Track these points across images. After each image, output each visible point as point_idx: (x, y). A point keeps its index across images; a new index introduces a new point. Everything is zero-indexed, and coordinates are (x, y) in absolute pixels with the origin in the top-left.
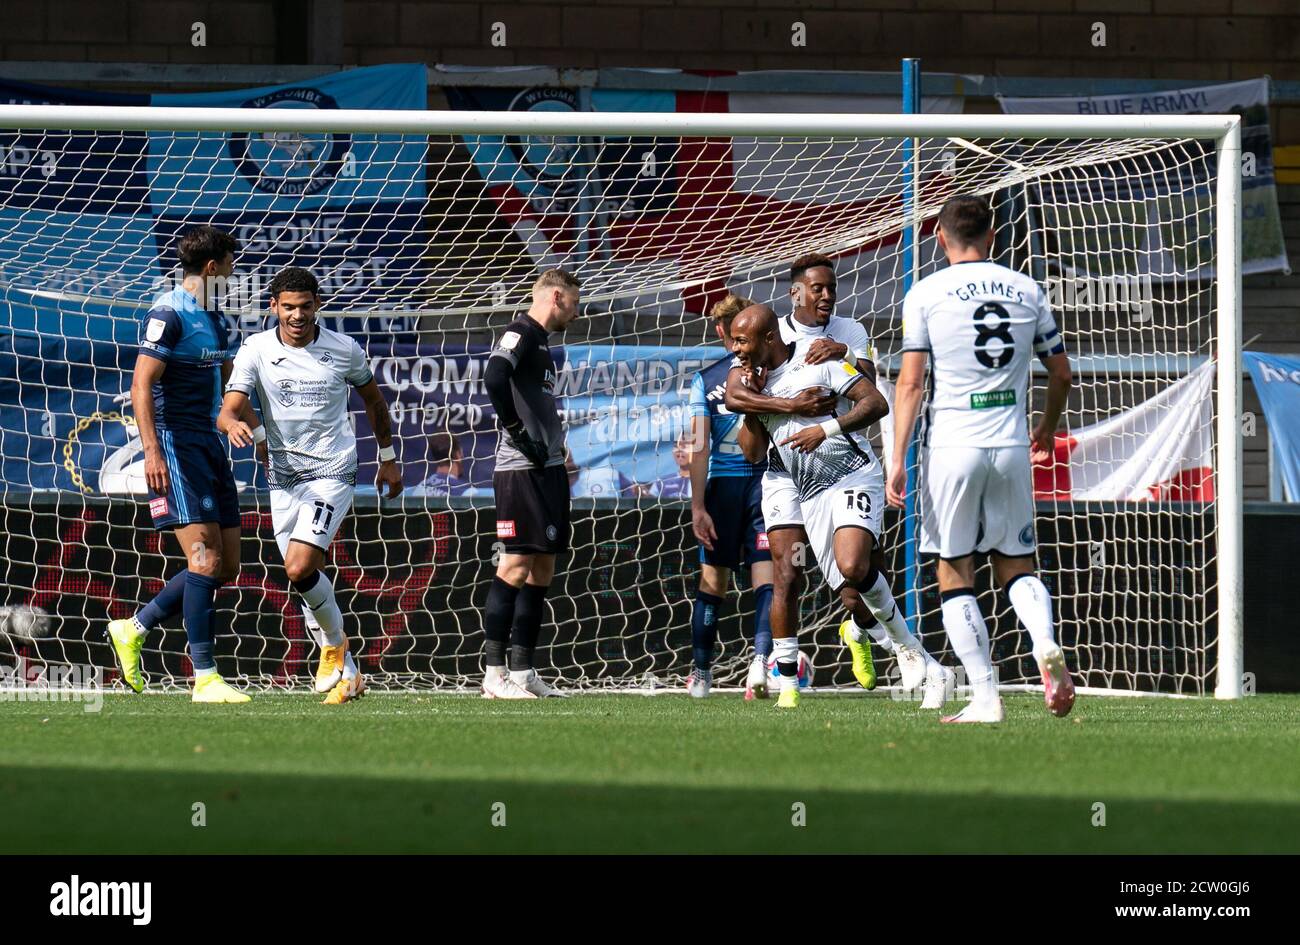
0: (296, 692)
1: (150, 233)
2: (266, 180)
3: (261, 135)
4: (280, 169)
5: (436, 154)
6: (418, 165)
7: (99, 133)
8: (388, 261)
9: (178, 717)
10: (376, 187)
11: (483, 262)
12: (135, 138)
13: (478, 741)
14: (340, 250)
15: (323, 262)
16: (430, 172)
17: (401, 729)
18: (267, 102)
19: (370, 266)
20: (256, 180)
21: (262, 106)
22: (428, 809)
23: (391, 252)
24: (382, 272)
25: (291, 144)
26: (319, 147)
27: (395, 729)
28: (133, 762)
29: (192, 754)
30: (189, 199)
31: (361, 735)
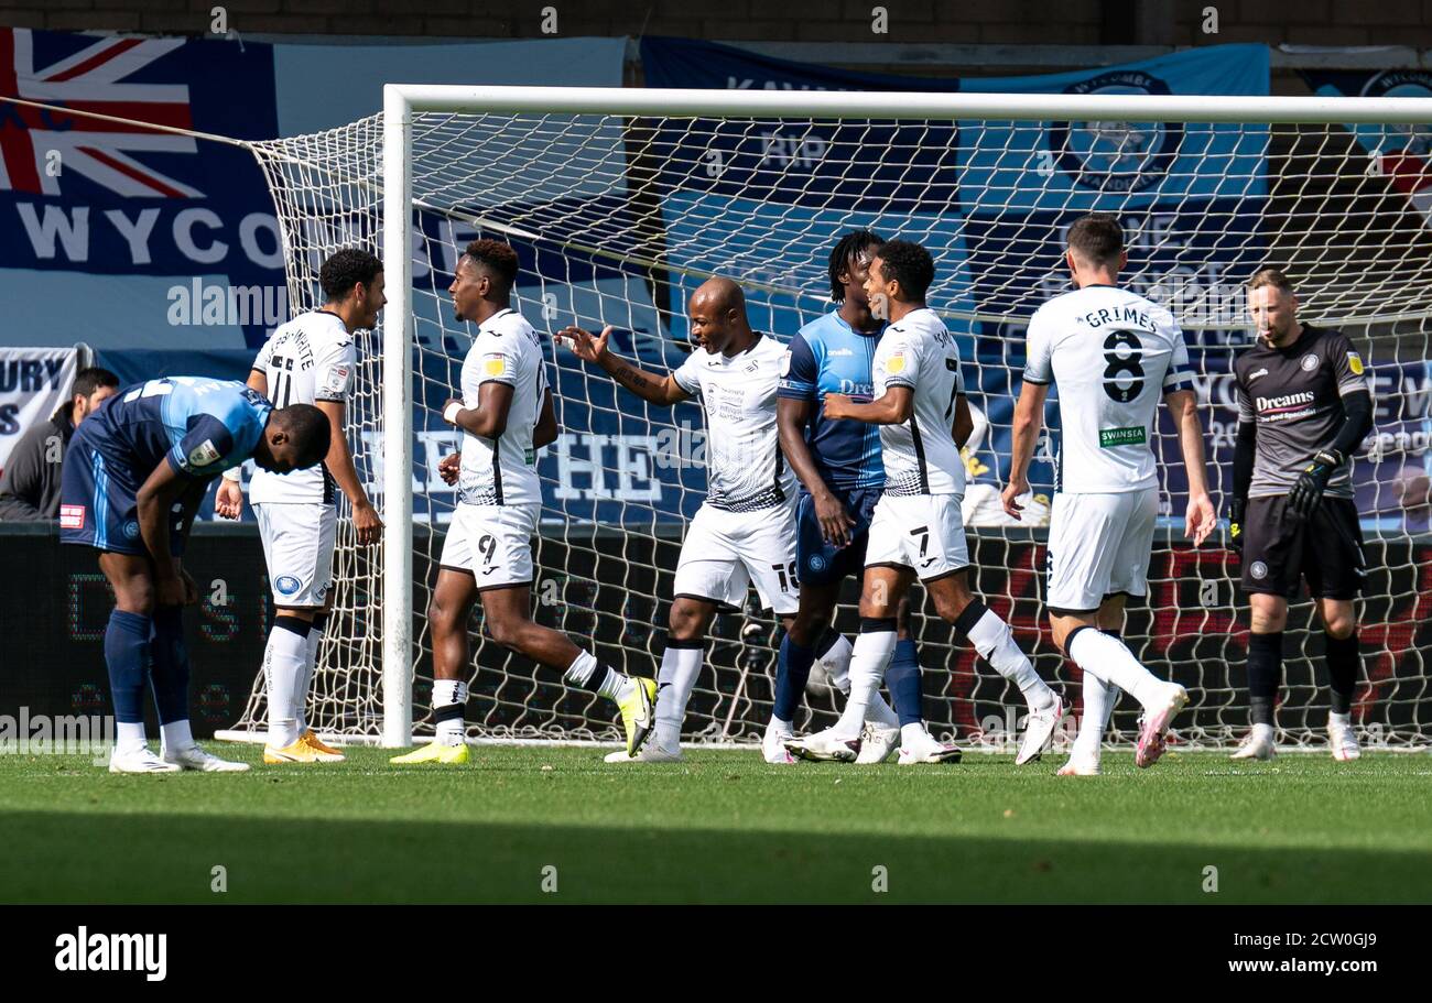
0: (1120, 749)
1: (958, 234)
2: (1090, 175)
3: (1084, 125)
4: (1105, 163)
5: (1279, 146)
6: (1260, 158)
7: (901, 122)
8: (1226, 266)
9: (986, 777)
10: (1213, 183)
11: (1332, 268)
12: (941, 129)
13: (1323, 804)
14: (1171, 254)
15: (1153, 268)
16: (1272, 166)
17: (1237, 792)
18: (1091, 88)
19: (1205, 272)
20: (1077, 175)
21: (1086, 92)
22: (1265, 881)
23: (1229, 256)
24: (1219, 279)
25: (1117, 134)
26: (1149, 137)
27: (1230, 791)
28: (933, 828)
29: (1001, 819)
30: (1001, 196)
31: (1192, 797)
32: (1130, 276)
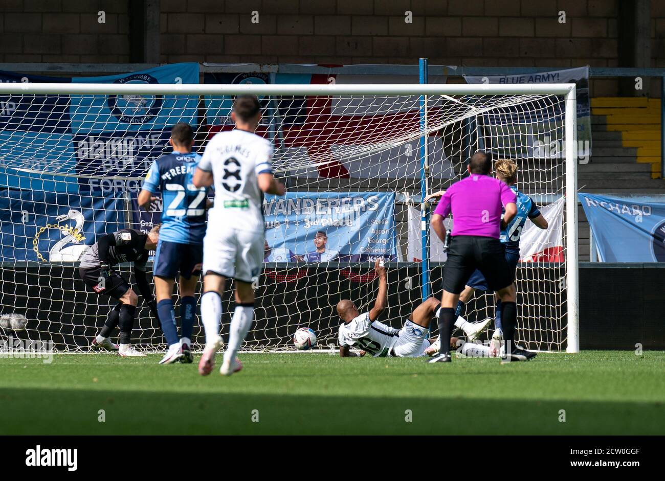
1: (71, 141)
3: (122, 96)
4: (132, 112)
5: (203, 104)
6: (195, 110)
7: (48, 95)
9: (86, 365)
10: (176, 119)
12: (64, 98)
14: (160, 149)
15: (152, 155)
16: (201, 113)
18: (125, 81)
20: (120, 116)
21: (123, 83)
22: (201, 407)
26: (150, 101)
28: (65, 386)
29: (92, 382)
30: (89, 125)
31: (171, 373)
32: (143, 158)
